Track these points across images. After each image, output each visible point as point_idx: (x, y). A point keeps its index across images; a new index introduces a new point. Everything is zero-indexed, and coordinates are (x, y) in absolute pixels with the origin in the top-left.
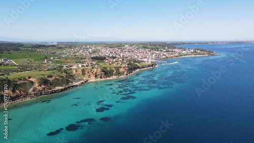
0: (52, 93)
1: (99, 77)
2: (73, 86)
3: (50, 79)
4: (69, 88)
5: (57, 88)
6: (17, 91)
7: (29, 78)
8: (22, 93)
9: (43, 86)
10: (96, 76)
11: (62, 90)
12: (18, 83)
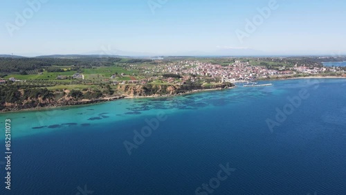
0: (77, 104)
1: (138, 94)
2: (101, 101)
3: (84, 92)
4: (97, 101)
5: (83, 100)
6: (47, 100)
7: (65, 89)
8: (51, 101)
9: (71, 97)
10: (135, 93)
11: (88, 103)
12: (54, 93)
